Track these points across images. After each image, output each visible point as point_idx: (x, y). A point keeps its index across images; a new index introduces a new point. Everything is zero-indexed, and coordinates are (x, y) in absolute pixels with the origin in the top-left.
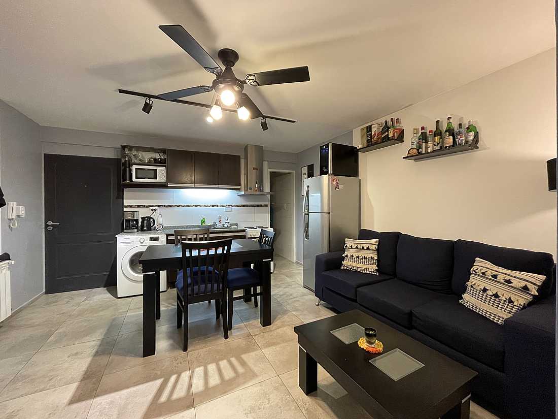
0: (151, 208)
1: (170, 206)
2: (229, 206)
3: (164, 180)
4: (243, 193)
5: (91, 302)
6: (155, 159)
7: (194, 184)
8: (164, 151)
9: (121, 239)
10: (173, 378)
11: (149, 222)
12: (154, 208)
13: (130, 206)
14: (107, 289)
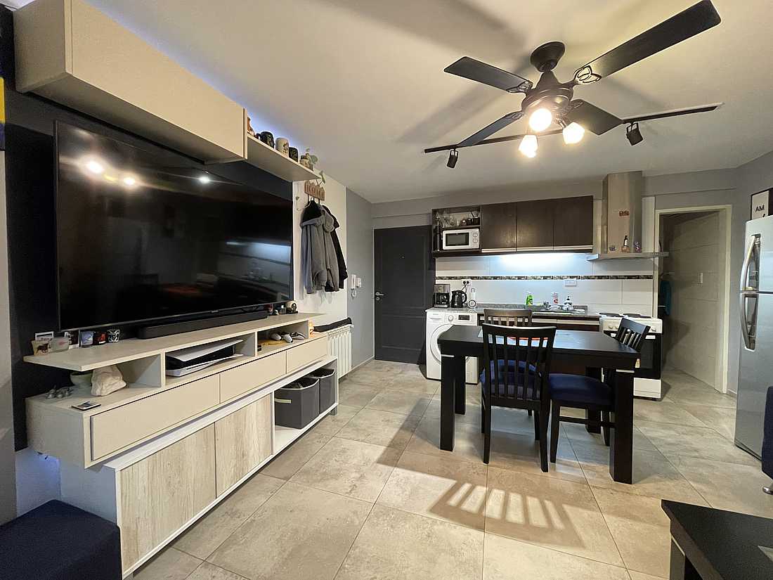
0: (463, 280)
1: (485, 278)
2: (571, 277)
3: (477, 246)
4: (596, 256)
5: (405, 376)
6: (467, 221)
7: (516, 248)
8: (478, 209)
9: (430, 313)
10: (466, 486)
11: (460, 297)
12: (466, 280)
13: (441, 278)
14: (419, 367)
